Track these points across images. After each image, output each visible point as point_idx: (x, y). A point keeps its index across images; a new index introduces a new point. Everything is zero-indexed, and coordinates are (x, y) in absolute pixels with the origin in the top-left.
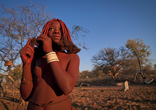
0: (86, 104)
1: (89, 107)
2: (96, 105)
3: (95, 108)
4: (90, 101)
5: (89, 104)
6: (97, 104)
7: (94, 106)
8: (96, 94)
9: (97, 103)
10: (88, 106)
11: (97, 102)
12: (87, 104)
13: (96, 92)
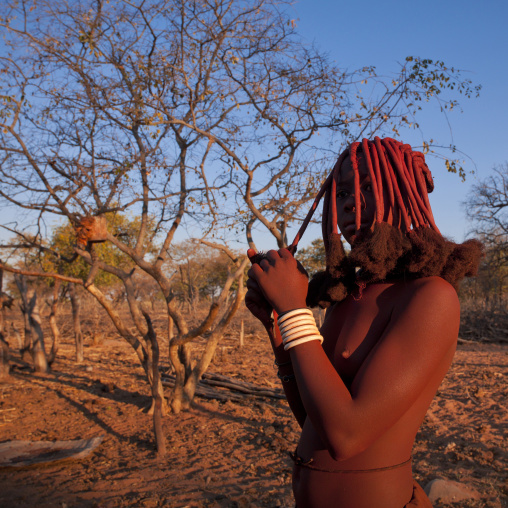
0: (446, 428)
1: (463, 439)
2: (493, 436)
3: (489, 446)
4: (462, 417)
5: (462, 428)
6: (494, 430)
7: (482, 439)
8: (487, 387)
9: (494, 426)
10: (457, 435)
11: (497, 421)
12: (452, 429)
13: (489, 374)
